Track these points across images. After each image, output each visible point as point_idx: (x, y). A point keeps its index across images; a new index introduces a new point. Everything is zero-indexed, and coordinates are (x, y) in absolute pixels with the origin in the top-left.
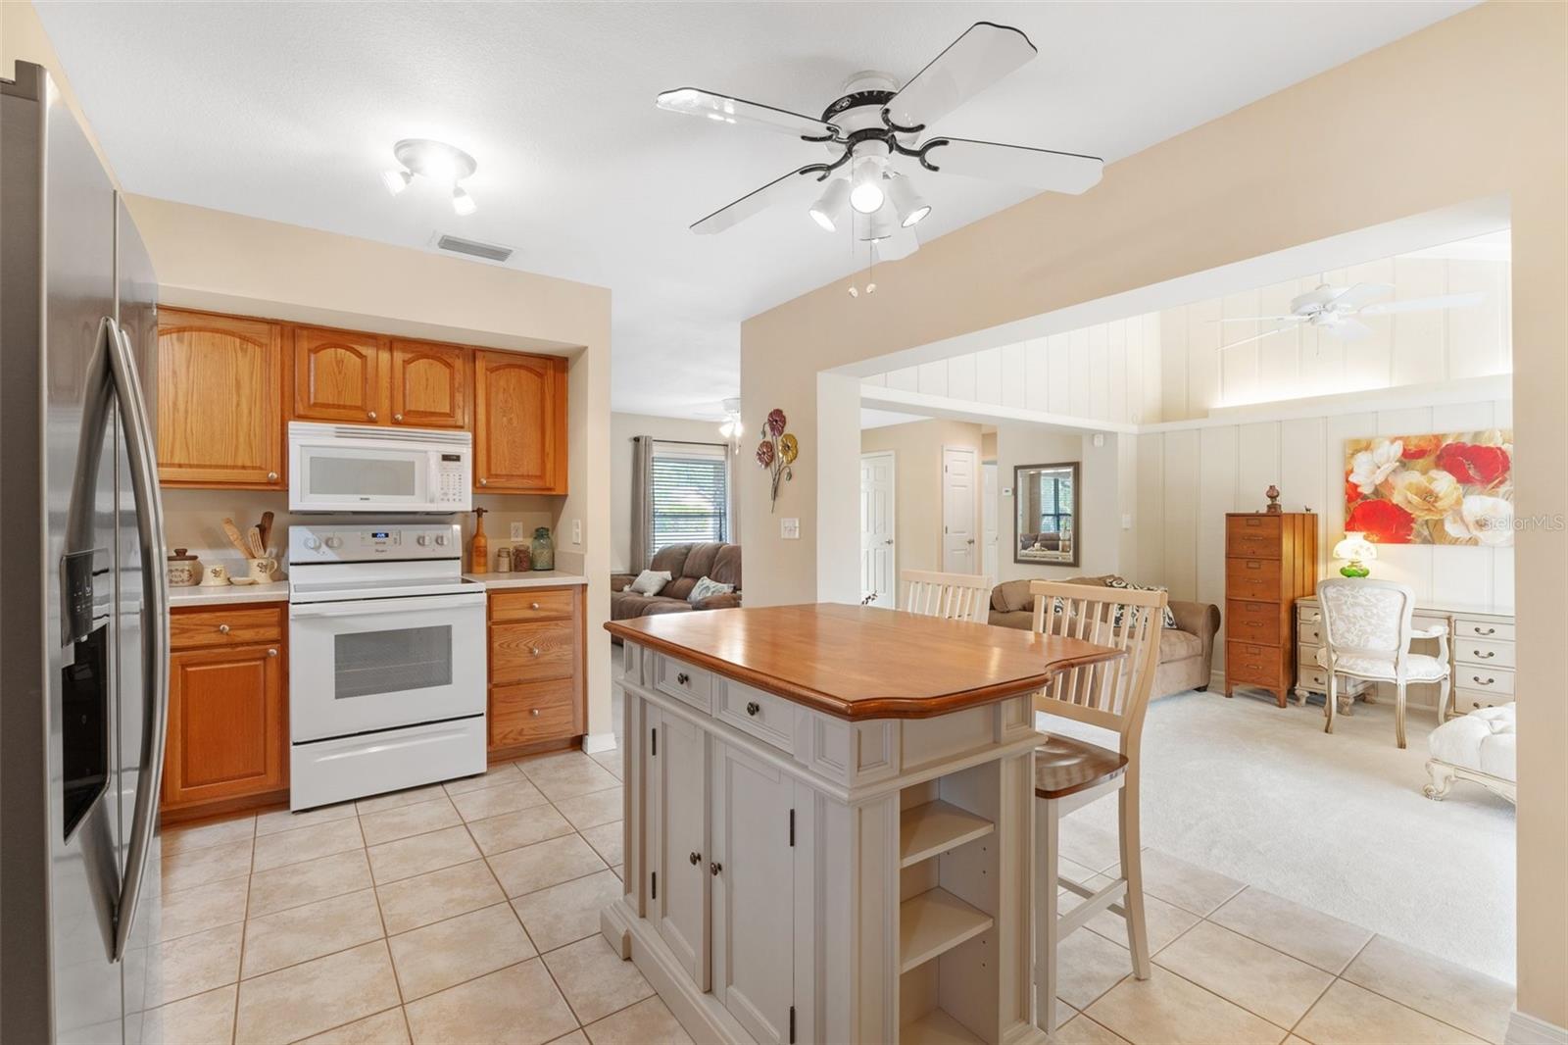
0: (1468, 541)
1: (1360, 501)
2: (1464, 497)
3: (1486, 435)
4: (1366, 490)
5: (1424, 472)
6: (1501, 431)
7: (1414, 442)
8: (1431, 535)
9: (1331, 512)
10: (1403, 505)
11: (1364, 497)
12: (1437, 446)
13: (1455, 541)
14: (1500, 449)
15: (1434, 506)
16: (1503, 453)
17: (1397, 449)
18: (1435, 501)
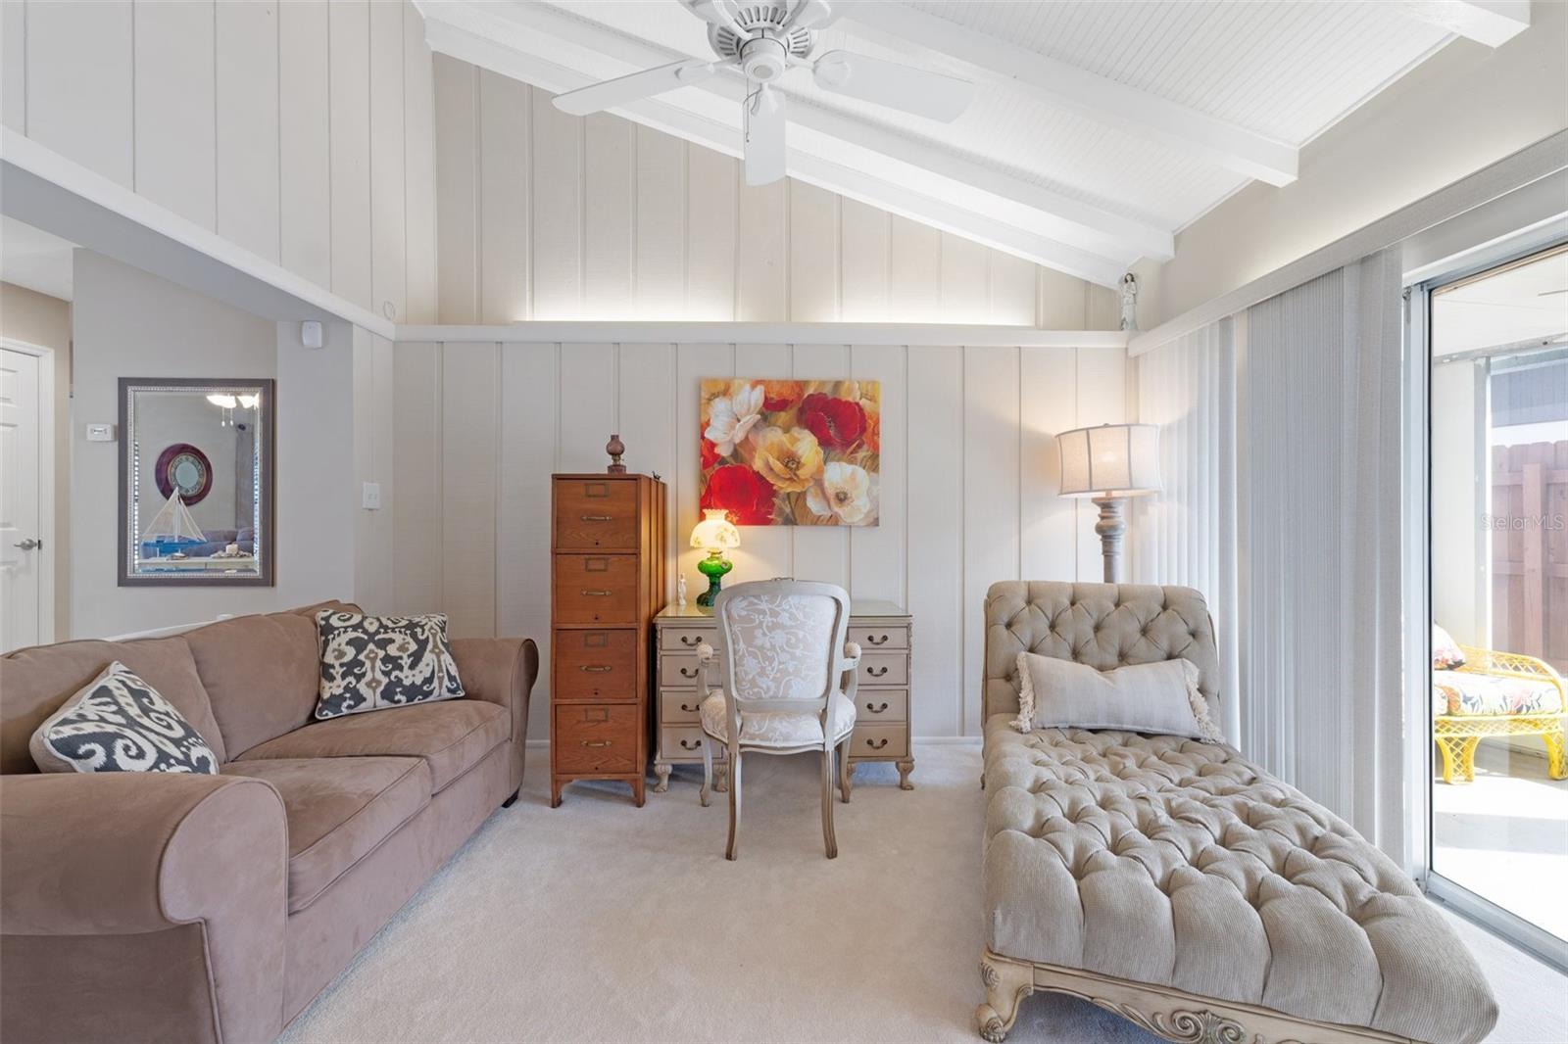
0: (828, 520)
1: (717, 467)
2: (825, 463)
3: (847, 384)
4: (724, 451)
5: (787, 430)
6: (858, 382)
7: (777, 388)
8: (793, 512)
9: (683, 482)
10: (764, 472)
11: (723, 461)
12: (800, 395)
13: (816, 521)
14: (857, 404)
15: (795, 475)
16: (861, 409)
17: (757, 397)
18: (797, 468)
